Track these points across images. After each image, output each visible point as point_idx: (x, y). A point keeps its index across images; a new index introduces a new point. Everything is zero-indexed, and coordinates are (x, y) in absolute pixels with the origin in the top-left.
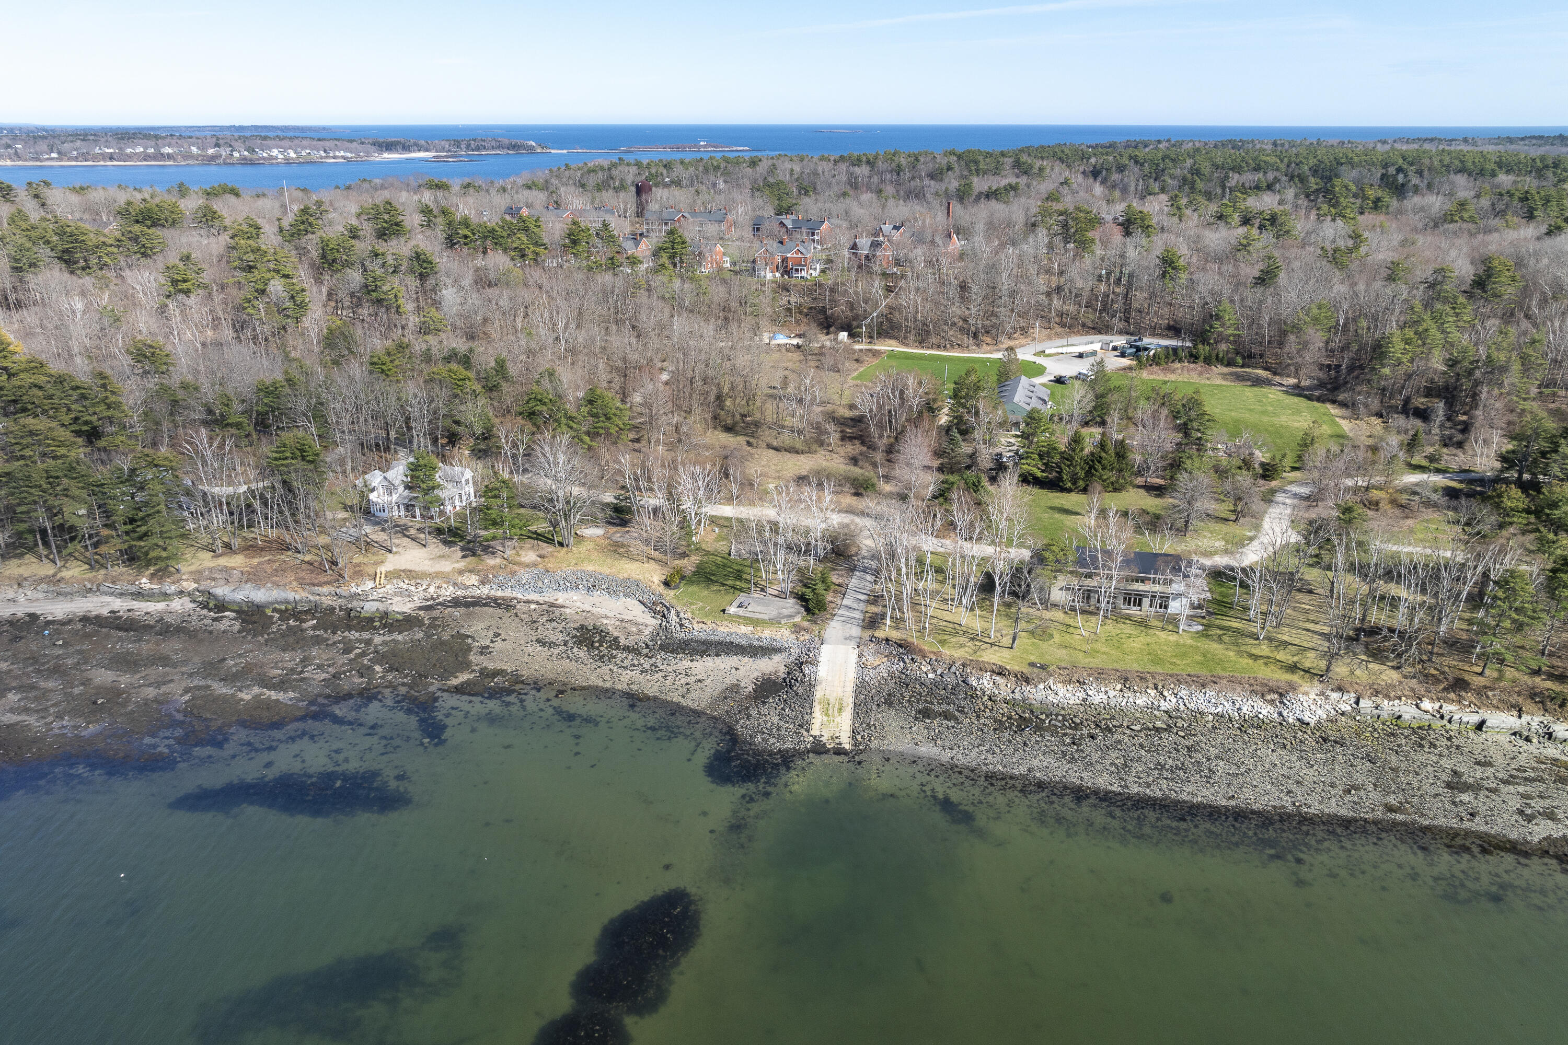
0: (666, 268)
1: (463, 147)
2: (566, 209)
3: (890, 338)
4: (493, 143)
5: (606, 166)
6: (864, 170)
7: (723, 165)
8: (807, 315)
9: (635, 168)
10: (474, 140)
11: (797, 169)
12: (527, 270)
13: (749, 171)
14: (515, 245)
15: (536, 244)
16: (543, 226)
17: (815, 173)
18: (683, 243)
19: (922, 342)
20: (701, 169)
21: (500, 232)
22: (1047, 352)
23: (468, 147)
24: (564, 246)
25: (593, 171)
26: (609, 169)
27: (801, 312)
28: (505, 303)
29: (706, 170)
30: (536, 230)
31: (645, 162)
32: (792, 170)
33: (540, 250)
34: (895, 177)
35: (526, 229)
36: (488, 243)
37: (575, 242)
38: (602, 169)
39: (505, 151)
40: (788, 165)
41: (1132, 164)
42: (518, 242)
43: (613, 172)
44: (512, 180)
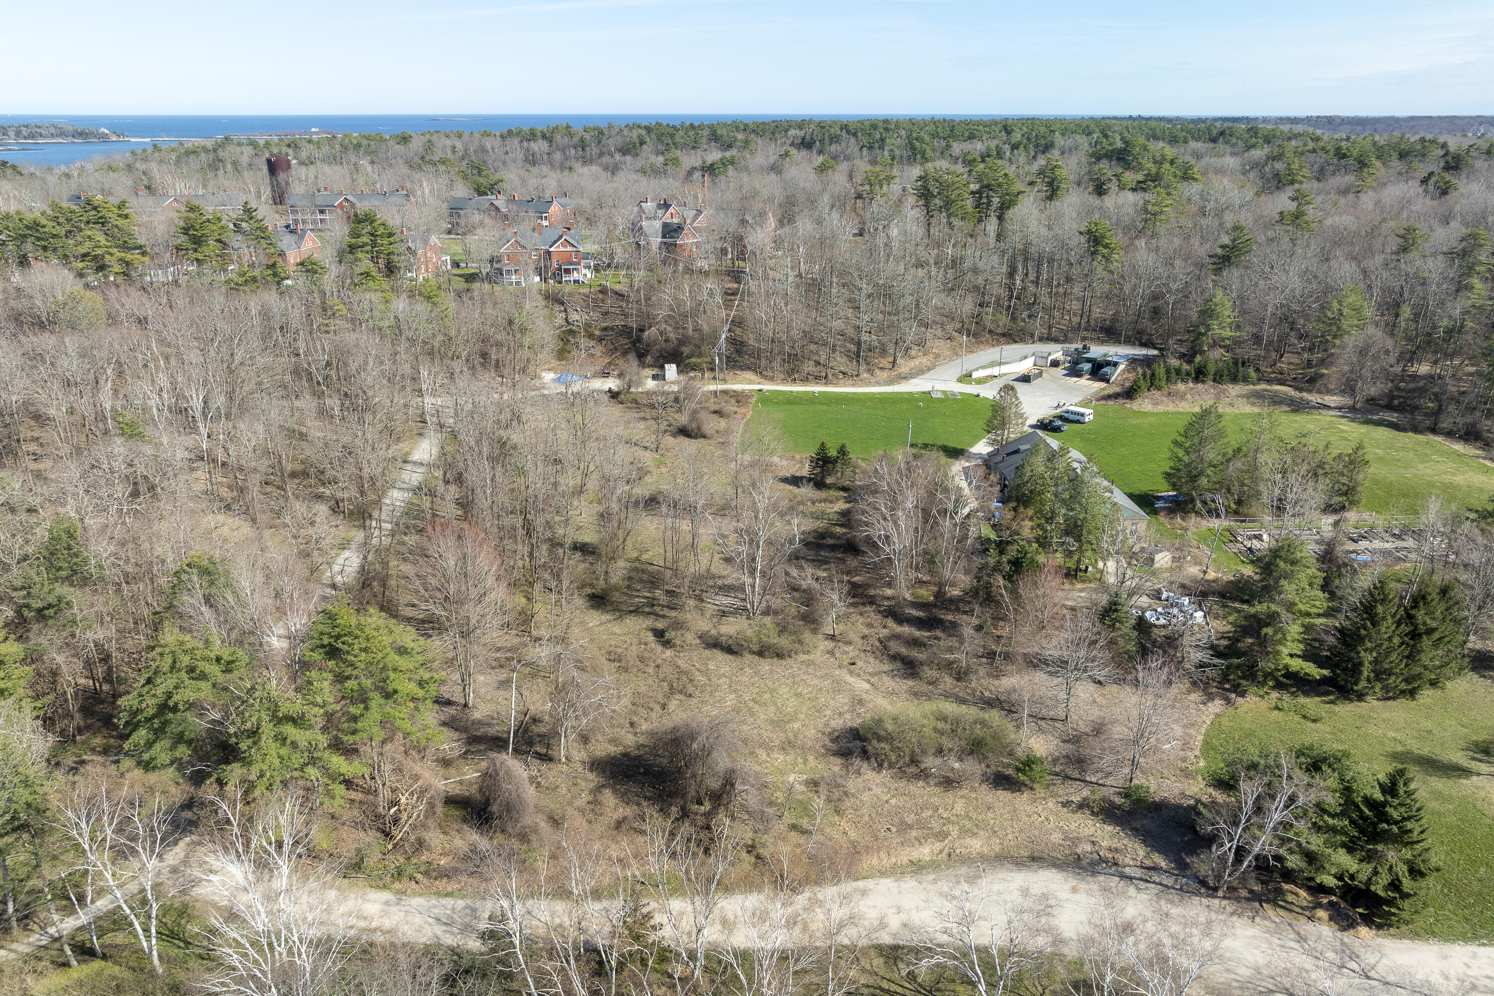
0: (373, 279)
1: (12, 134)
2: (166, 195)
3: (741, 368)
4: (52, 130)
5: (210, 147)
6: (543, 145)
7: (365, 142)
8: (601, 340)
9: (250, 148)
10: (27, 126)
11: (459, 145)
12: (112, 294)
13: (400, 148)
14: (82, 250)
15: (125, 247)
16: (133, 216)
17: (483, 150)
18: (390, 235)
19: (792, 373)
20: (337, 147)
21: (50, 227)
22: (975, 375)
23: (18, 134)
24: (178, 248)
25: (194, 152)
26: (215, 150)
27: (591, 336)
28: (71, 365)
29: (345, 148)
30: (121, 222)
31: (262, 142)
32: (454, 147)
33: (133, 256)
34: (580, 153)
35: (102, 222)
36: (28, 247)
37: (198, 242)
38: (205, 149)
39: (70, 139)
40: (449, 142)
41: (844, 134)
42: (88, 244)
43: (221, 153)
44: (78, 164)
